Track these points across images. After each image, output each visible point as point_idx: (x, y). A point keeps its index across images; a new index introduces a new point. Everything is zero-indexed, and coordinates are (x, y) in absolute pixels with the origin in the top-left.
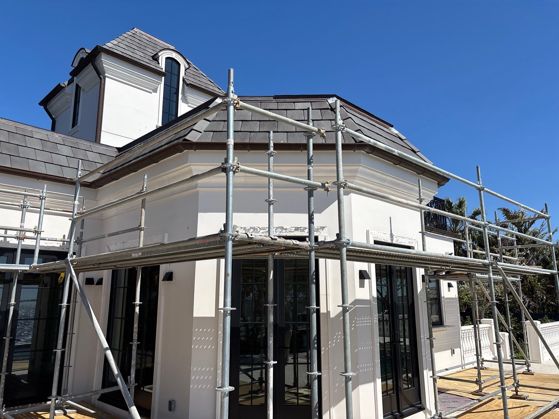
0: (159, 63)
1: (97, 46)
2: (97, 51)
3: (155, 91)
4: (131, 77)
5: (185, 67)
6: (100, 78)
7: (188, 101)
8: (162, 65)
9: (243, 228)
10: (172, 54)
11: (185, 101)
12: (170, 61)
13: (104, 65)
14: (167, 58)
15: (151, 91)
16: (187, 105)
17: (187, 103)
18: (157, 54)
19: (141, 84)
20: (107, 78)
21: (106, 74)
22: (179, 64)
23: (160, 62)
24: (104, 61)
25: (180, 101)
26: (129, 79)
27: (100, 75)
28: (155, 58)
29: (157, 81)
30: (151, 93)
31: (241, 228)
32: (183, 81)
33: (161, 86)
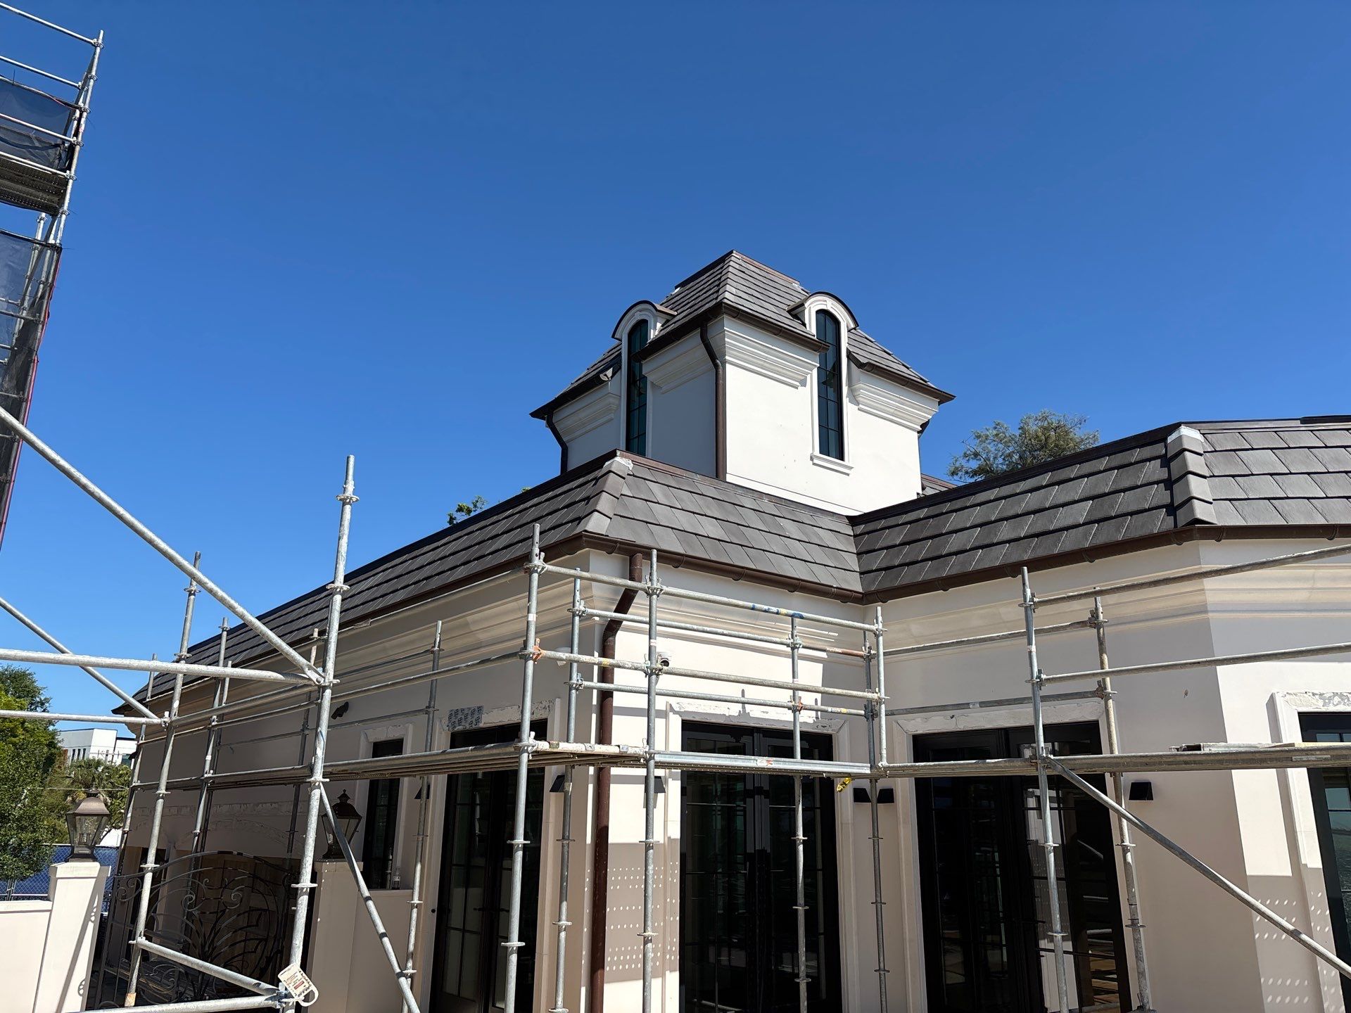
0: (804, 325)
2: (717, 312)
3: (803, 383)
4: (766, 358)
5: (847, 327)
6: (716, 366)
7: (860, 399)
8: (812, 328)
9: (1317, 694)
10: (825, 303)
11: (855, 401)
12: (822, 316)
13: (726, 339)
14: (818, 312)
15: (798, 384)
16: (857, 407)
17: (857, 403)
18: (802, 305)
19: (780, 370)
20: (728, 366)
21: (727, 358)
22: (837, 323)
23: (807, 322)
24: (728, 331)
25: (845, 400)
26: (762, 363)
27: (715, 359)
28: (796, 312)
29: (810, 362)
30: (796, 387)
31: (1314, 694)
32: (848, 357)
33: (815, 372)
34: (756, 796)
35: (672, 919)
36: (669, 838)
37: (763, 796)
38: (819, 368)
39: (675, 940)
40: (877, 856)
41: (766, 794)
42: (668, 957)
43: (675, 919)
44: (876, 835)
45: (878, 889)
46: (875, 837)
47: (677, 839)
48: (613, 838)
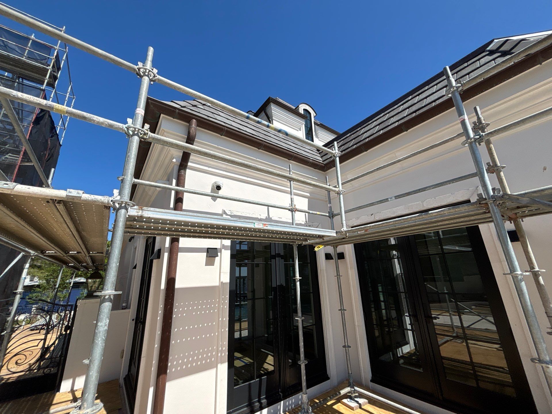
1: (270, 97)
2: (269, 101)
3: (300, 130)
4: (287, 119)
5: (313, 115)
6: (270, 121)
10: (306, 107)
11: (317, 137)
12: (305, 111)
13: (272, 111)
14: (304, 109)
15: (298, 129)
18: (298, 106)
19: (292, 124)
20: (274, 121)
21: (273, 118)
22: (310, 113)
24: (272, 108)
27: (270, 119)
29: (302, 122)
30: (298, 131)
32: (314, 124)
33: (304, 126)
34: (277, 258)
35: (223, 330)
36: (222, 283)
37: (280, 258)
38: (305, 124)
39: (225, 343)
40: (340, 285)
41: (282, 257)
42: (219, 355)
43: (225, 330)
44: (338, 274)
45: (342, 302)
46: (338, 275)
47: (228, 283)
48: (178, 284)
